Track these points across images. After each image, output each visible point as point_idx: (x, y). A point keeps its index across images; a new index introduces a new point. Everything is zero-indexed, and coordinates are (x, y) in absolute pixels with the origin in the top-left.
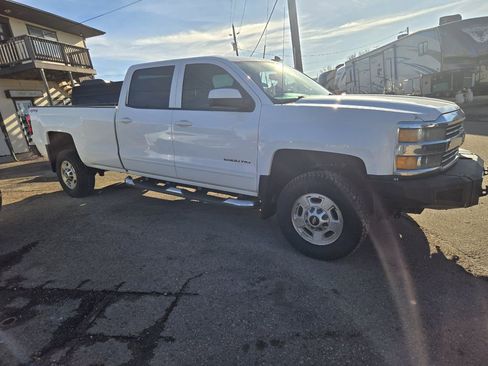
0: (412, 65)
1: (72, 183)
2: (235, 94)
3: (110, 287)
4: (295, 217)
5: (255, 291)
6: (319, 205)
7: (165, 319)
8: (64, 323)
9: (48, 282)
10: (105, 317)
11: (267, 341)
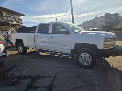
0: (99, 24)
1: (21, 51)
2: (65, 30)
3: (37, 75)
4: (80, 59)
5: (73, 76)
6: (86, 56)
7: (53, 82)
8: (28, 84)
9: (21, 75)
10: (38, 83)
11: (79, 87)
